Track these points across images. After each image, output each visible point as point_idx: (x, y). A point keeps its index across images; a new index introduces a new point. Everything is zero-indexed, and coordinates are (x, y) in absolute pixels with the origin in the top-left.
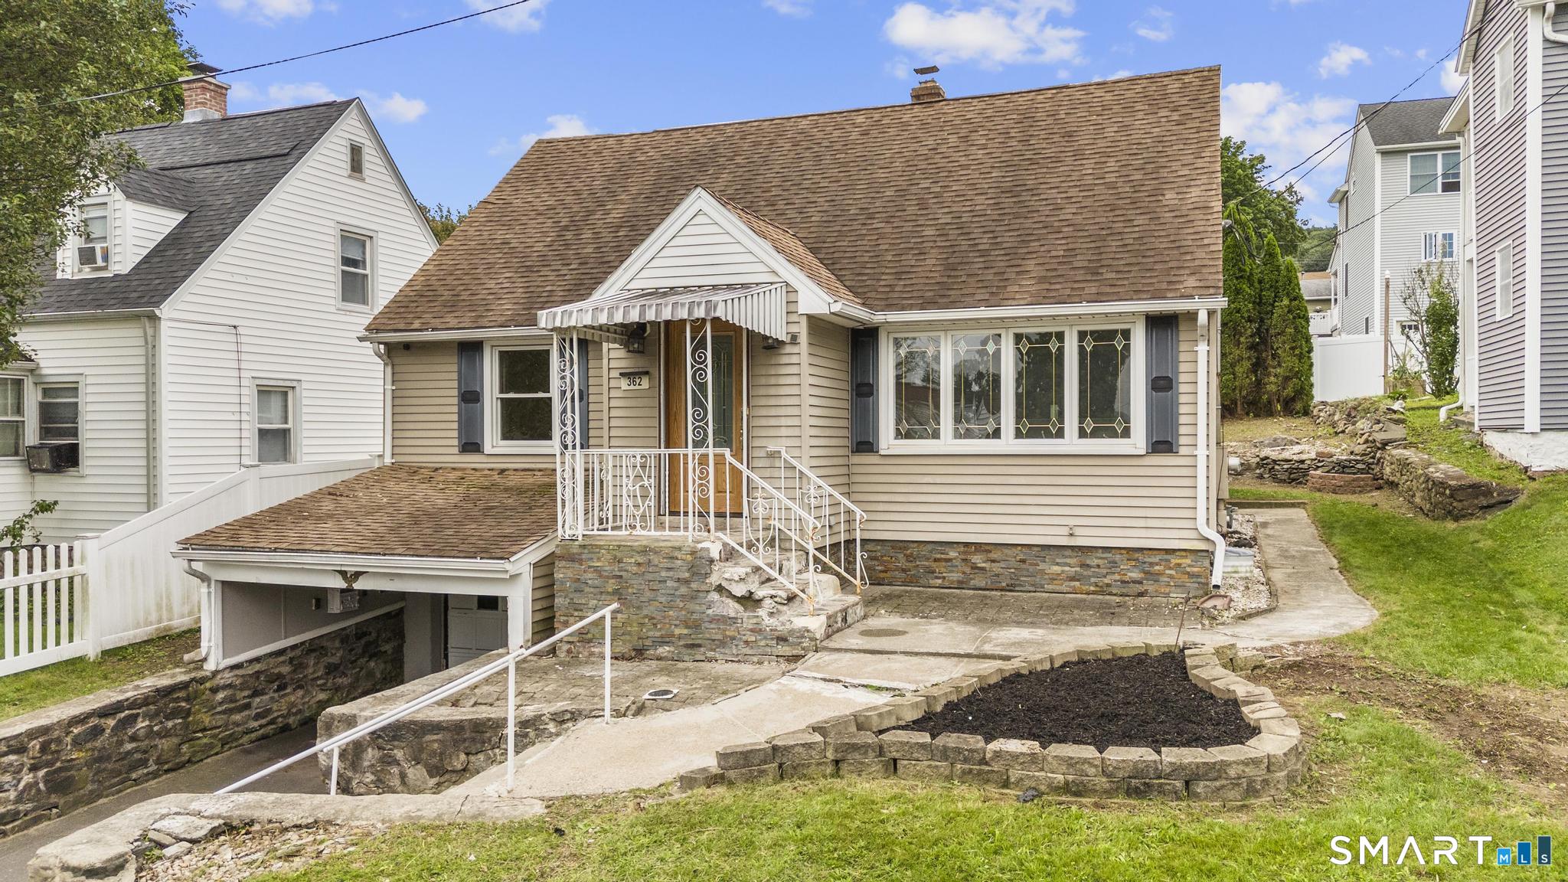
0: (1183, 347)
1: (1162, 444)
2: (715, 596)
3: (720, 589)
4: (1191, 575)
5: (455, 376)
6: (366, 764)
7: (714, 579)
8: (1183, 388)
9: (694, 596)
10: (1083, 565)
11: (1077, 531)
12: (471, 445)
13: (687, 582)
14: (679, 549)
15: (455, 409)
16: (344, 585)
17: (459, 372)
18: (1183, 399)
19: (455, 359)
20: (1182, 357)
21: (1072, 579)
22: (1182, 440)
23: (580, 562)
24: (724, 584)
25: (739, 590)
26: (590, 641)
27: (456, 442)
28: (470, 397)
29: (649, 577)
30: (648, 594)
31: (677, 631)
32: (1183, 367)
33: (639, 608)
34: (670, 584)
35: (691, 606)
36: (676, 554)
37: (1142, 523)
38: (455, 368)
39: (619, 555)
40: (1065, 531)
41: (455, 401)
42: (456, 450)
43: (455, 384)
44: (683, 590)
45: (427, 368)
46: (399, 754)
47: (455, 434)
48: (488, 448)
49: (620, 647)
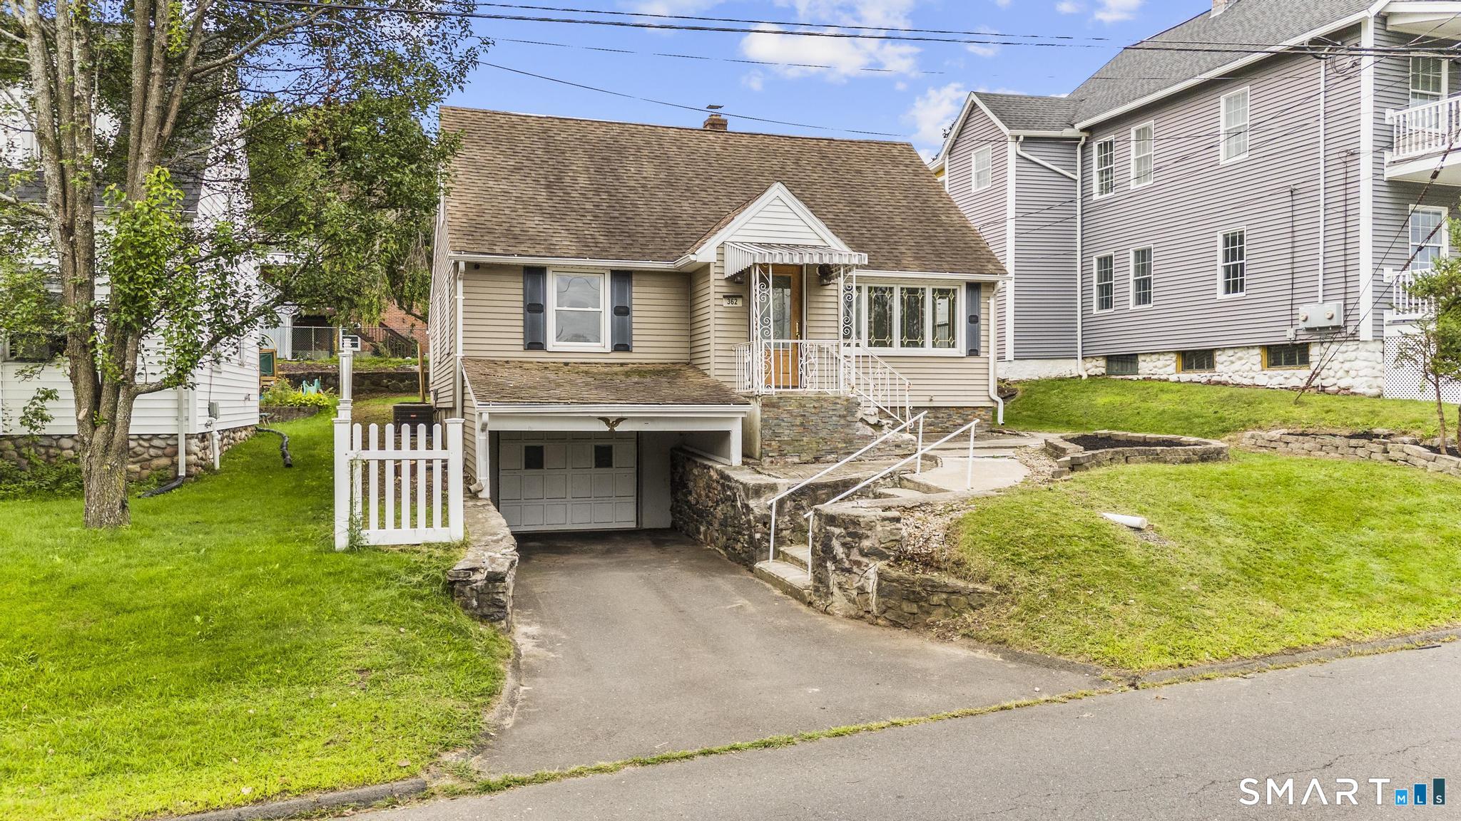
0: (983, 300)
1: (973, 352)
2: (860, 424)
3: (862, 420)
4: (985, 420)
5: (521, 292)
6: (786, 510)
7: (859, 415)
8: (983, 322)
9: (849, 424)
10: (936, 418)
11: (934, 399)
12: (535, 342)
13: (844, 417)
14: (839, 398)
15: (521, 317)
16: (607, 429)
17: (524, 289)
18: (982, 327)
19: (521, 279)
20: (983, 305)
21: (930, 425)
22: (982, 349)
23: (778, 408)
24: (864, 417)
25: (873, 420)
26: (785, 455)
27: (521, 342)
28: (534, 308)
29: (822, 415)
30: (821, 425)
31: (840, 446)
32: (983, 311)
33: (816, 433)
34: (834, 418)
35: (847, 430)
36: (838, 401)
37: (963, 393)
38: (521, 285)
39: (803, 403)
40: (928, 399)
41: (521, 311)
42: (521, 348)
43: (521, 298)
44: (842, 422)
45: (496, 284)
46: (804, 503)
47: (521, 336)
48: (550, 347)
49: (805, 457)
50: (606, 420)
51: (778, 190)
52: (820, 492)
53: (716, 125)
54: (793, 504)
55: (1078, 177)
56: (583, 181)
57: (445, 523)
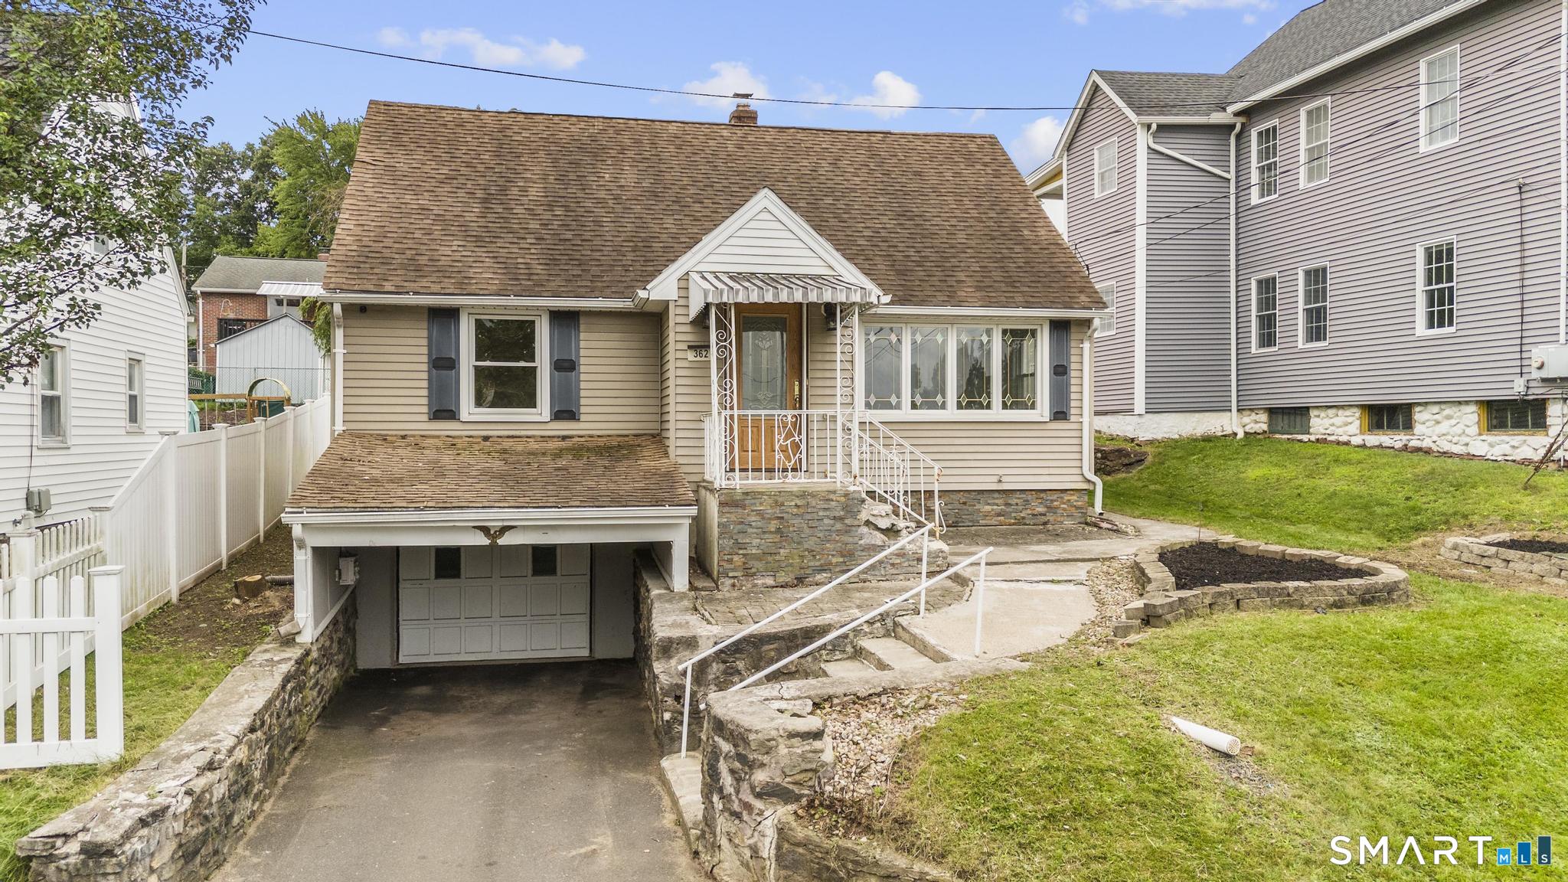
0: (1073, 344)
1: (1060, 414)
2: (865, 530)
3: (868, 523)
4: (1077, 508)
5: (425, 342)
6: (711, 677)
7: (864, 516)
8: (1073, 374)
9: (848, 530)
10: (1007, 504)
11: (1004, 479)
12: (444, 410)
13: (841, 519)
14: (834, 492)
15: (425, 376)
16: (486, 541)
17: (430, 338)
18: (1073, 381)
19: (425, 325)
20: (1073, 351)
21: (999, 515)
22: (1073, 411)
23: (744, 507)
24: (872, 519)
25: (884, 524)
26: (754, 574)
27: (425, 409)
28: (443, 364)
29: (809, 517)
30: (807, 531)
31: (834, 560)
32: (1073, 359)
33: (798, 543)
34: (826, 521)
35: (846, 538)
36: (832, 496)
37: (1046, 471)
38: (425, 333)
39: (780, 500)
40: (995, 479)
41: (425, 367)
42: (425, 418)
43: (425, 350)
44: (839, 526)
45: (388, 332)
46: (740, 665)
47: (425, 401)
48: (464, 415)
49: (783, 578)
50: (485, 530)
51: (765, 200)
52: (766, 647)
53: (744, 118)
54: (722, 667)
55: (1232, 176)
56: (535, 192)
57: (91, 732)
